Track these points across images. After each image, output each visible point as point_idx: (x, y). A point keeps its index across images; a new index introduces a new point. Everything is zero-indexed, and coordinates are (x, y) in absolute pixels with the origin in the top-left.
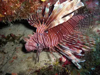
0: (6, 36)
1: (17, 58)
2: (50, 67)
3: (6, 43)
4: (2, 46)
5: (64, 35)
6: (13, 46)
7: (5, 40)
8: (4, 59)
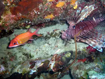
0: (50, 33)
1: (57, 47)
2: (79, 51)
3: (50, 38)
4: (48, 40)
5: (85, 31)
6: (54, 40)
7: (49, 36)
8: (49, 48)
